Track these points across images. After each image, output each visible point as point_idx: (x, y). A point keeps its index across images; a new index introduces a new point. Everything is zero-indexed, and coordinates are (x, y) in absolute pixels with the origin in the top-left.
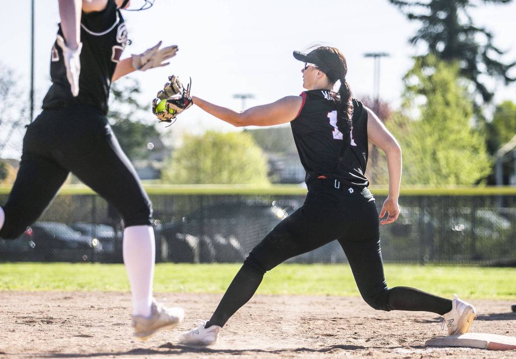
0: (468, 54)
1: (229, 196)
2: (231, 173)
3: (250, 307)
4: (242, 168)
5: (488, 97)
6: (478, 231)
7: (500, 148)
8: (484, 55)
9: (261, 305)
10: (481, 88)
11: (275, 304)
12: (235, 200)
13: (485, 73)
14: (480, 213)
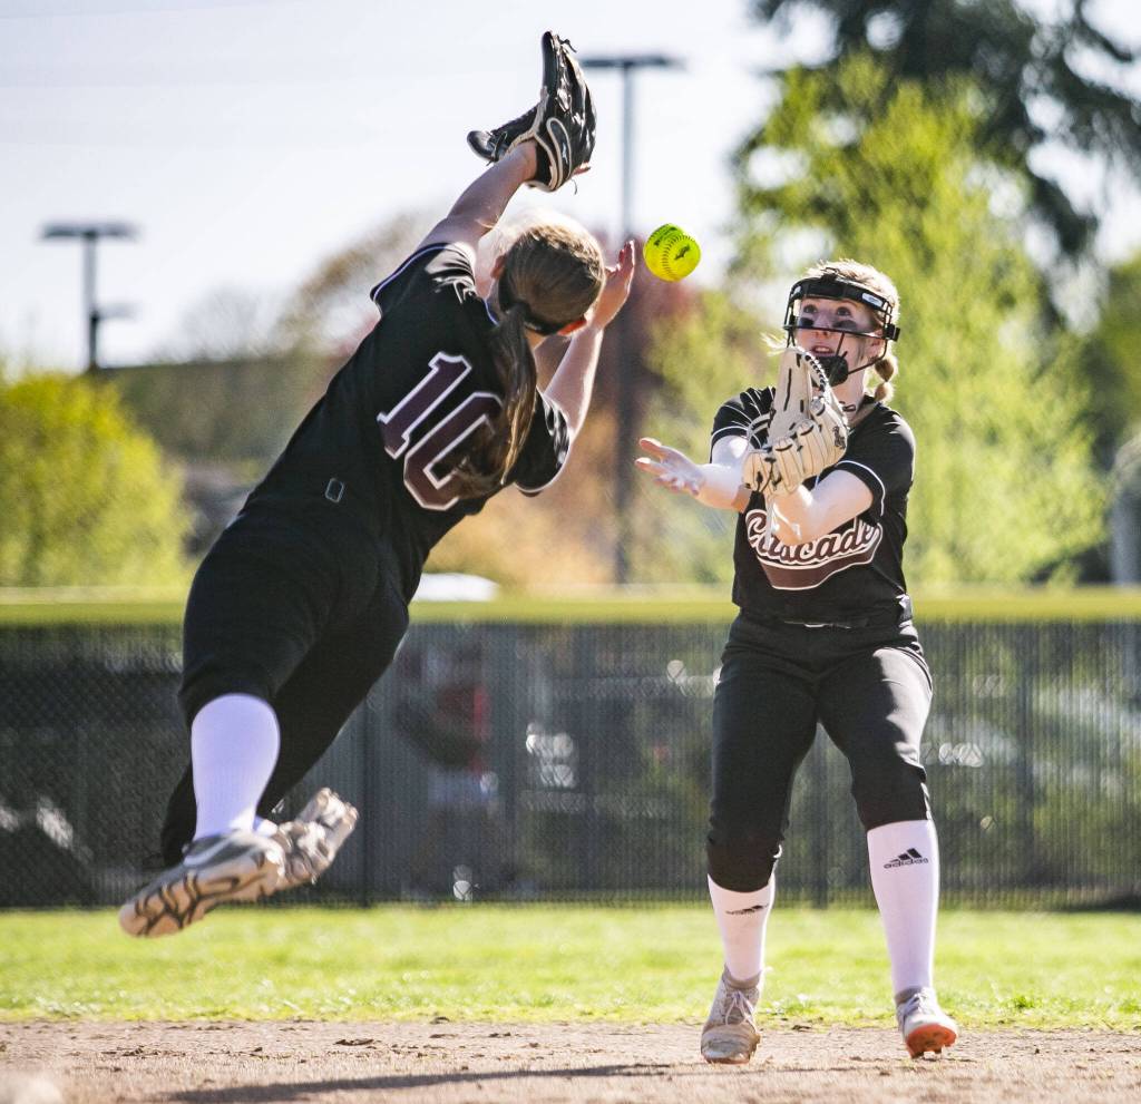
0: (996, 63)
1: (34, 634)
2: (38, 542)
3: (117, 1070)
4: (82, 523)
5: (1074, 232)
6: (1044, 768)
7: (1125, 442)
8: (1058, 64)
9: (163, 1062)
10: (1046, 198)
11: (223, 1058)
12: (56, 649)
13: (1064, 138)
14: (1048, 700)
